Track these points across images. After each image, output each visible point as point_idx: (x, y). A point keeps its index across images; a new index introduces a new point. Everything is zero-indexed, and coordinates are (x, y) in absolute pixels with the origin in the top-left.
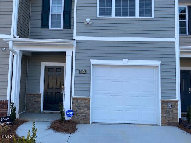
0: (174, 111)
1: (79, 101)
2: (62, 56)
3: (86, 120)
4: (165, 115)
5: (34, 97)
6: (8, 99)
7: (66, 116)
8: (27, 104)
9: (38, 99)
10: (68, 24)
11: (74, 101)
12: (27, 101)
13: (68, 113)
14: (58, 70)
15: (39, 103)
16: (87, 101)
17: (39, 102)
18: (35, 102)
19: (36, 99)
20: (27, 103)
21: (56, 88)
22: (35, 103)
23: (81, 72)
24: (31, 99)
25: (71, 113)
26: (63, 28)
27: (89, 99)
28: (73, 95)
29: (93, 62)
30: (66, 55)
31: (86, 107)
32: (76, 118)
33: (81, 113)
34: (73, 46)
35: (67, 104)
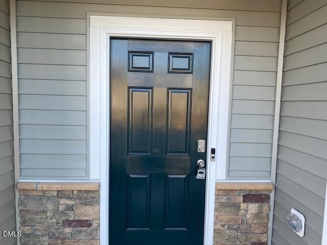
5: (63, 201)
8: (29, 235)
9: (83, 212)
12: (24, 223)
15: (89, 230)
17: (87, 224)
18: (68, 223)
19: (70, 208)
20: (27, 229)
22: (68, 230)
24: (49, 214)
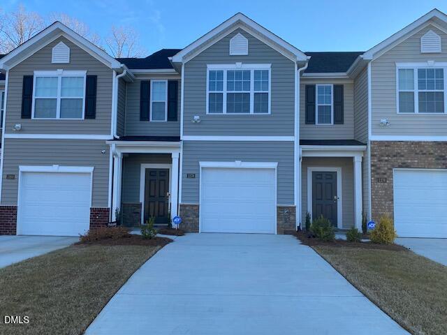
0: (292, 218)
1: (187, 208)
2: (167, 158)
3: (195, 229)
4: (281, 222)
5: (133, 207)
6: (109, 206)
7: (173, 224)
9: (137, 210)
10: (173, 115)
11: (182, 208)
12: (124, 212)
13: (175, 220)
14: (162, 174)
15: (139, 215)
16: (195, 208)
17: (139, 213)
19: (135, 209)
20: (124, 214)
21: (160, 196)
22: (134, 214)
23: (188, 176)
24: (130, 210)
25: (179, 220)
26: (168, 120)
27: (198, 206)
28: (180, 202)
29: (202, 164)
30: (173, 157)
31: (195, 214)
32: (183, 226)
33: (190, 221)
34: (180, 147)
35: (174, 212)
